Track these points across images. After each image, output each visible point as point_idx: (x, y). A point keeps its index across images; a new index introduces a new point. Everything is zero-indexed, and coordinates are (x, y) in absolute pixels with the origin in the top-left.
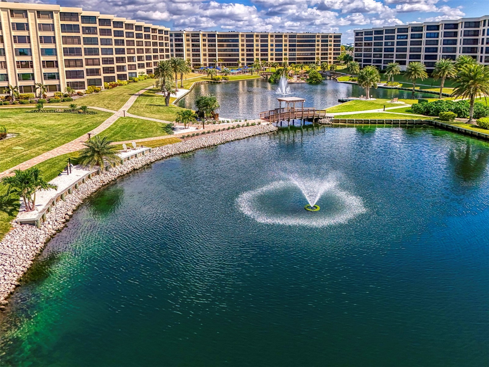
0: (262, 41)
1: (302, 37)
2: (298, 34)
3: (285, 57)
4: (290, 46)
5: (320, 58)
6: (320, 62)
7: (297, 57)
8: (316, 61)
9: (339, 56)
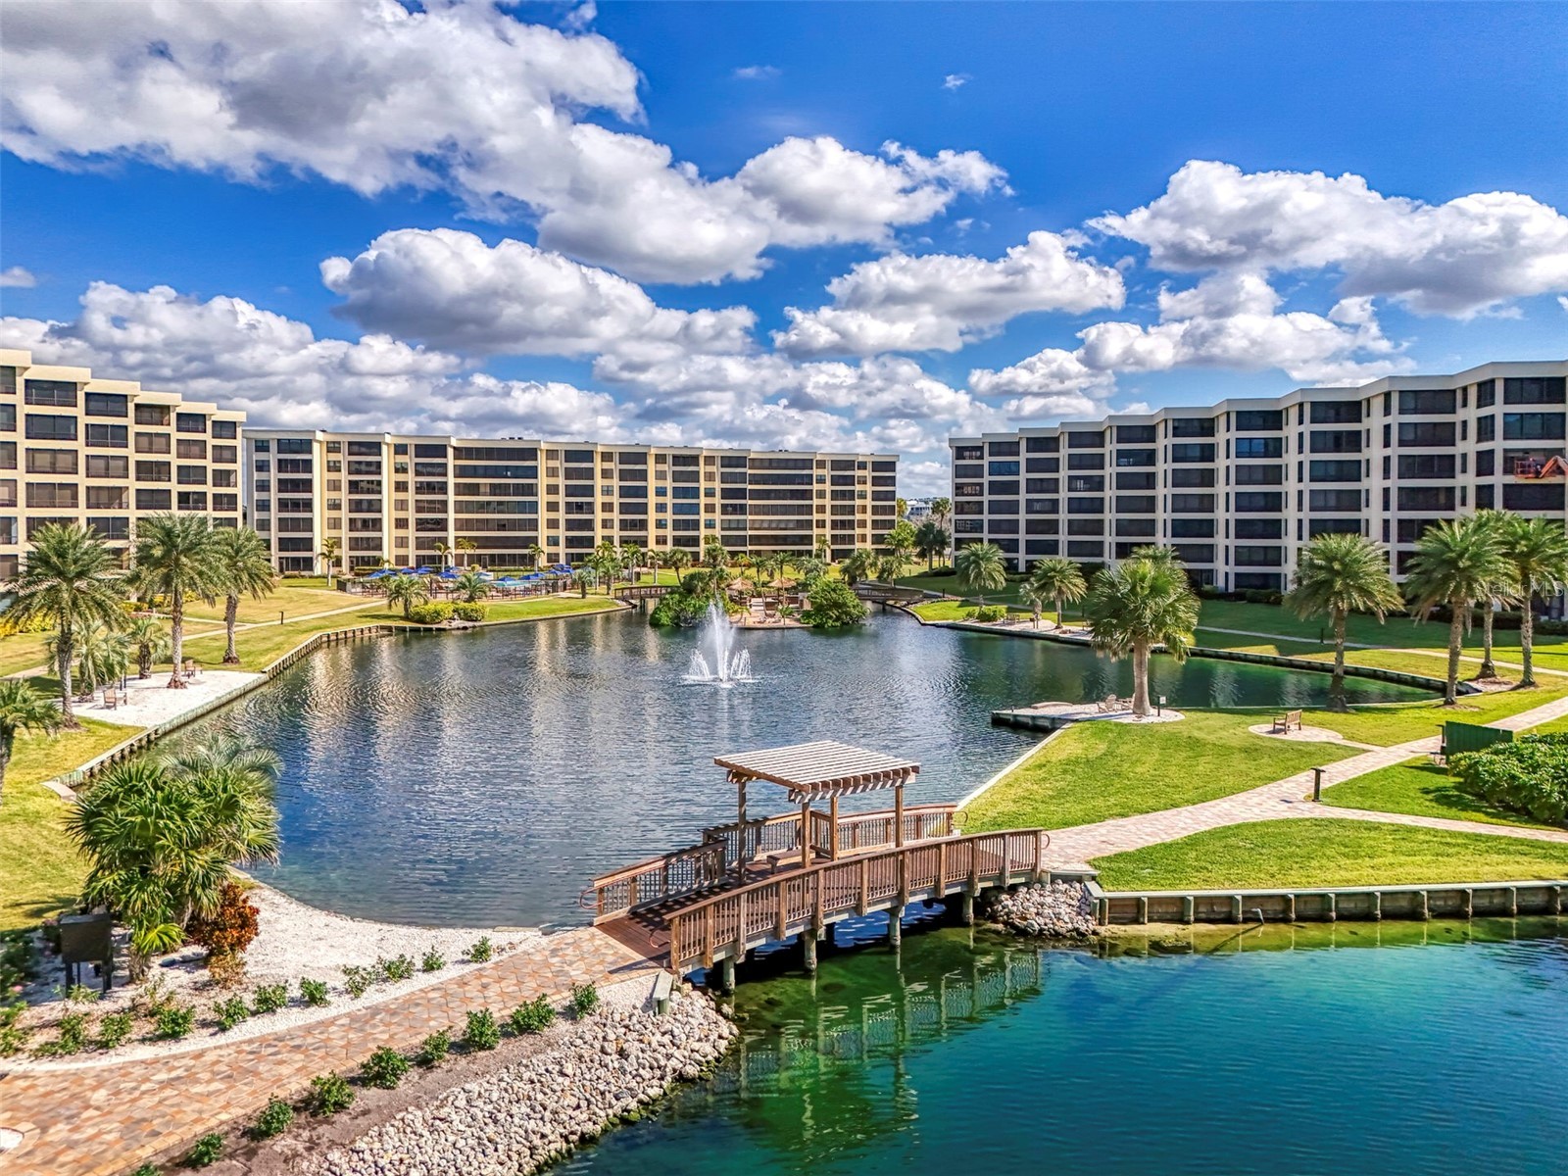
0: (624, 475)
1: (767, 464)
2: (752, 456)
3: (709, 532)
4: (726, 494)
5: (828, 538)
6: (828, 552)
7: (750, 533)
8: (815, 546)
9: (892, 532)
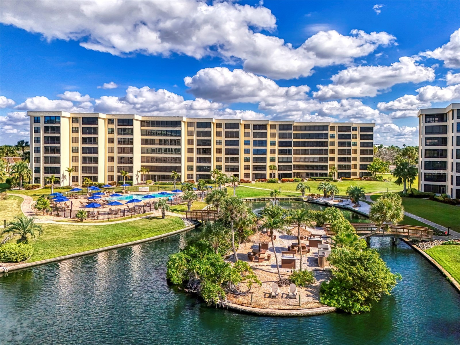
0: (227, 135)
1: (303, 128)
2: (295, 124)
3: (272, 163)
4: (281, 144)
5: (336, 166)
6: (336, 174)
7: (294, 163)
8: (329, 171)
9: (371, 163)
